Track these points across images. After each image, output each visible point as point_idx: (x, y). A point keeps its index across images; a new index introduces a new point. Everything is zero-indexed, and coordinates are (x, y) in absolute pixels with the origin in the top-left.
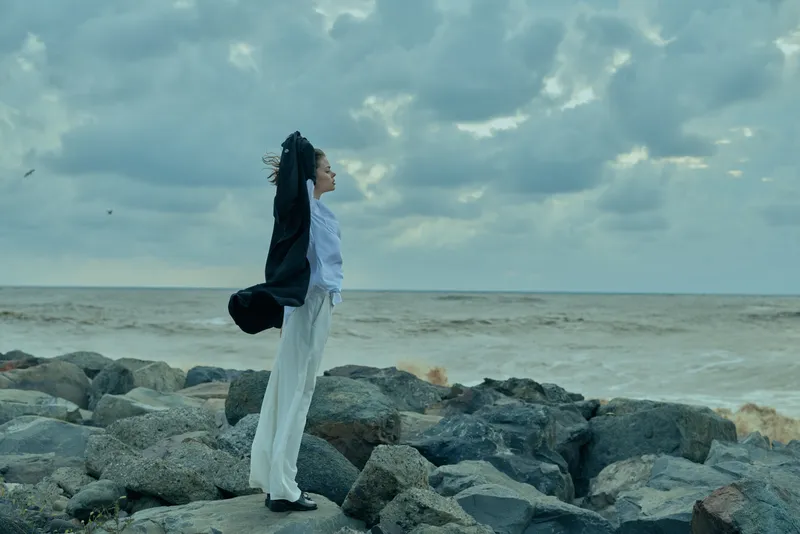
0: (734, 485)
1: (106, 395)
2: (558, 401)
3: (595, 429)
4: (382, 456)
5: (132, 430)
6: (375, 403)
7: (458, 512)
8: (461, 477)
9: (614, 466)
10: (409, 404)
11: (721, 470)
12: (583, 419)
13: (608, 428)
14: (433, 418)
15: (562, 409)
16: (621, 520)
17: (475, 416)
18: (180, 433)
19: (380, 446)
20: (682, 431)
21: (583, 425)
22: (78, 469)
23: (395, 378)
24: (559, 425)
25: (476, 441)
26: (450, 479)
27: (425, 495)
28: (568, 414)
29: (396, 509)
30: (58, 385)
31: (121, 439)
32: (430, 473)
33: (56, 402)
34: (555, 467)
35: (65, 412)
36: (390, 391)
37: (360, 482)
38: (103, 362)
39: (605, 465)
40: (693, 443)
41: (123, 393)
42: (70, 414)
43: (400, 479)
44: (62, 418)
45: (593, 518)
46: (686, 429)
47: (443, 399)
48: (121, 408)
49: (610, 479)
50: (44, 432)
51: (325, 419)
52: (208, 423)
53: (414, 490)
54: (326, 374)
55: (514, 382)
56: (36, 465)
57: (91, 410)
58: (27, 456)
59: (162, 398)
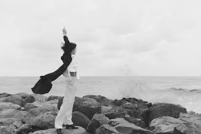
0: (184, 123)
1: (28, 103)
2: (141, 103)
3: (150, 110)
4: (96, 116)
5: (34, 112)
6: (95, 104)
7: (115, 131)
8: (116, 122)
9: (155, 119)
10: (104, 104)
11: (182, 120)
12: (147, 108)
13: (154, 110)
14: (110, 107)
15: (142, 105)
16: (156, 133)
17: (120, 107)
18: (46, 112)
19: (96, 114)
20: (172, 110)
21: (147, 109)
22: (20, 122)
23: (100, 98)
24: (141, 109)
25: (120, 113)
26: (114, 122)
27: (107, 126)
28: (143, 106)
29: (100, 130)
30: (15, 101)
31: (31, 114)
32: (108, 121)
33: (15, 105)
34: (140, 120)
35: (17, 108)
36: (99, 101)
37: (91, 123)
38: (27, 95)
39: (153, 119)
40: (175, 114)
41: (32, 103)
42: (18, 108)
43: (100, 122)
44: (16, 109)
45: (149, 132)
46: (173, 110)
47: (112, 103)
48: (31, 106)
49: (154, 122)
50: (11, 113)
51: (82, 108)
52: (53, 109)
53: (104, 125)
54: (83, 97)
55: (130, 99)
56: (9, 121)
57: (24, 107)
58: (7, 119)
59: (42, 104)
